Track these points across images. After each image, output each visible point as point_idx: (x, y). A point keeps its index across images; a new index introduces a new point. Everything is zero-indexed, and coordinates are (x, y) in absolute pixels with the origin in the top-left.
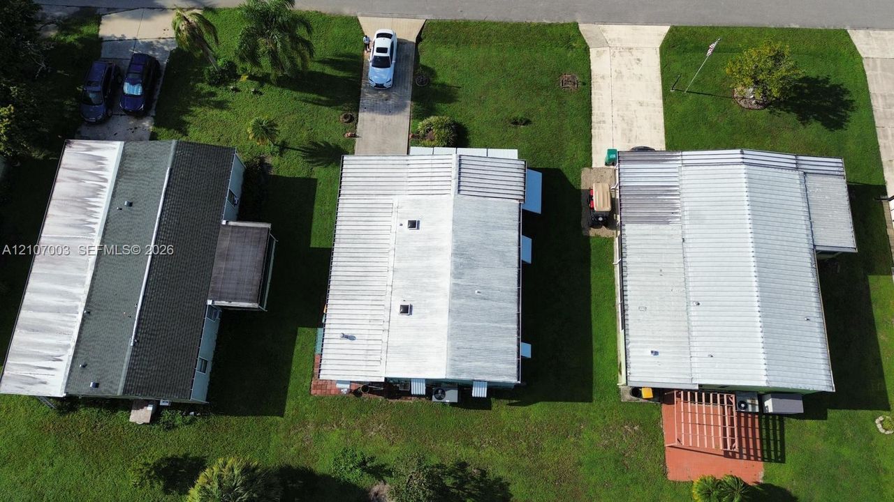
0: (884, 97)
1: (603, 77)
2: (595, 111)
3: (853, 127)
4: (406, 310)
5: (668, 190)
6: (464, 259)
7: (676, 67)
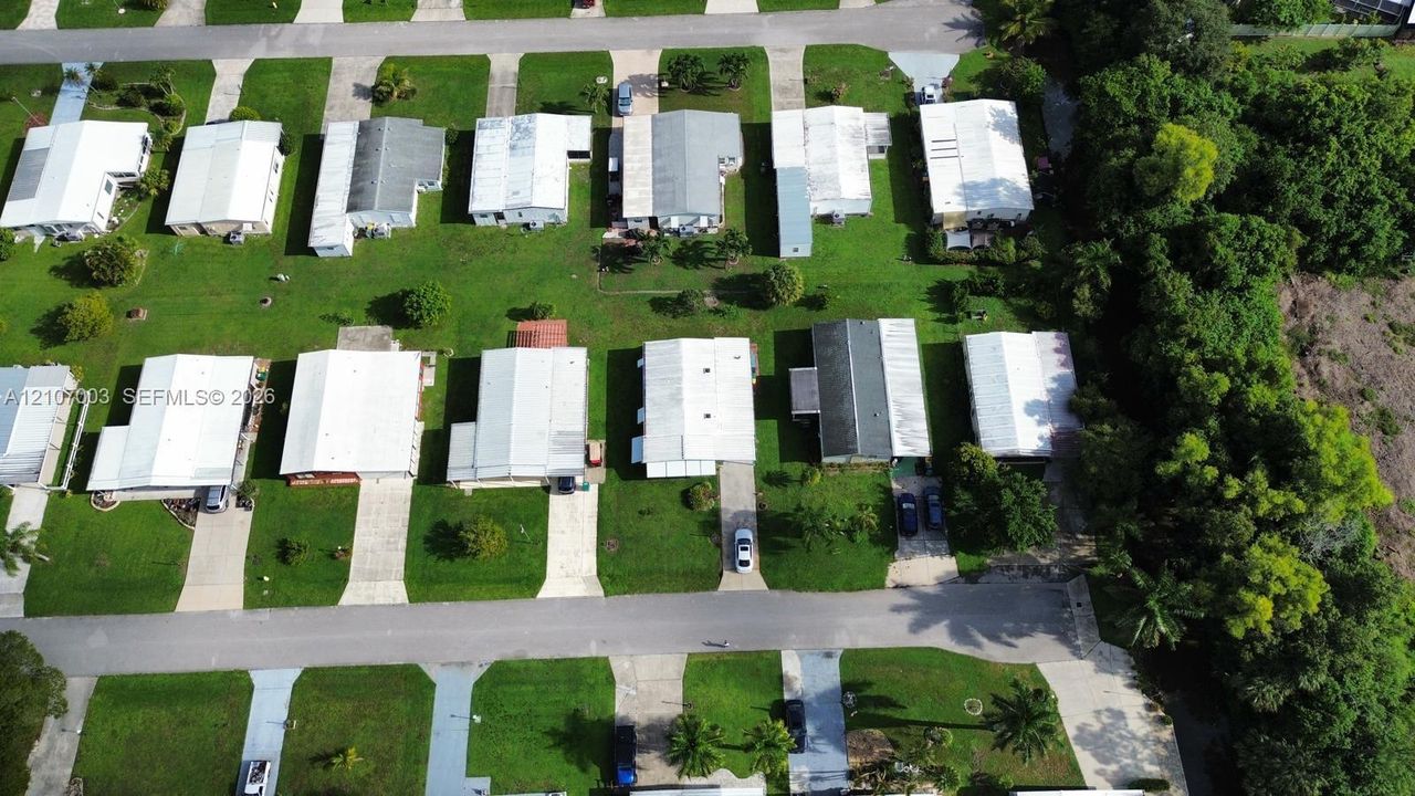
0: (397, 550)
1: (588, 551)
2: (595, 525)
3: (425, 527)
4: (707, 371)
5: (557, 452)
6: (677, 399)
7: (536, 563)
